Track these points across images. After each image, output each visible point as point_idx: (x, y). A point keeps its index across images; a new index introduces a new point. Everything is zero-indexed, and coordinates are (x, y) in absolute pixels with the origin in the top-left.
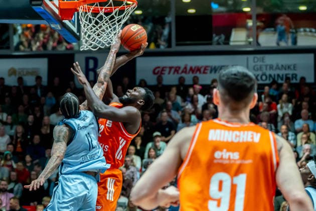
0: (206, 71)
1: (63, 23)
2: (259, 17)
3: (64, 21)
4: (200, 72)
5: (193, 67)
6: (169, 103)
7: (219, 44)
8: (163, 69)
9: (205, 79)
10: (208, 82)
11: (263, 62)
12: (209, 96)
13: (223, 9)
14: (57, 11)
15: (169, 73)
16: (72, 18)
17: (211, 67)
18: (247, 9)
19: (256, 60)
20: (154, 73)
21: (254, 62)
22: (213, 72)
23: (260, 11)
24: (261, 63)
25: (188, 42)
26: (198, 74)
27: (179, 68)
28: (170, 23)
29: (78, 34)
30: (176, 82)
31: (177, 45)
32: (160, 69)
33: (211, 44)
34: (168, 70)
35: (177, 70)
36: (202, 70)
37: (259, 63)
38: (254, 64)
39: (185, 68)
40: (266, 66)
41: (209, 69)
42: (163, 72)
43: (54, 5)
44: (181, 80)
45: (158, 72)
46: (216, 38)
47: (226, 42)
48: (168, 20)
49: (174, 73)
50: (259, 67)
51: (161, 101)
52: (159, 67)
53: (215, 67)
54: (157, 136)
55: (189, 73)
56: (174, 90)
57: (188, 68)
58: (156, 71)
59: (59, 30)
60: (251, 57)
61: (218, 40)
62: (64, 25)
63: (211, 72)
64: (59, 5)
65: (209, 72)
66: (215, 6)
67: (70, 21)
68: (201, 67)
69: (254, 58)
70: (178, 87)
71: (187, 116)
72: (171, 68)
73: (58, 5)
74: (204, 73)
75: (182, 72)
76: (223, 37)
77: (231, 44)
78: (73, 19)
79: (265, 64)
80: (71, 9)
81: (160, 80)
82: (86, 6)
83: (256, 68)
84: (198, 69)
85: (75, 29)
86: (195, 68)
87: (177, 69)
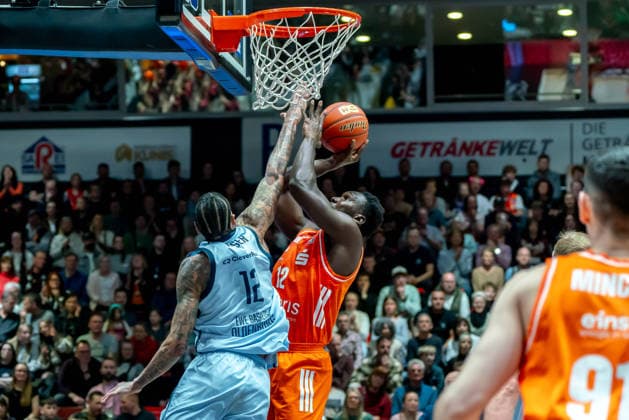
0: (492, 151)
1: (220, 57)
2: (593, 49)
3: (220, 54)
4: (481, 153)
5: (468, 144)
6: (423, 211)
7: (516, 98)
8: (411, 146)
9: (491, 166)
10: (497, 171)
11: (601, 132)
12: (499, 199)
13: (524, 32)
14: (208, 35)
15: (423, 153)
16: (236, 48)
17: (503, 142)
18: (570, 33)
19: (588, 129)
20: (394, 154)
21: (584, 132)
22: (507, 151)
23: (594, 37)
24: (598, 136)
25: (460, 96)
26: (477, 157)
27: (442, 144)
28: (424, 60)
29: (248, 79)
30: (435, 172)
31: (437, 101)
32: (405, 148)
33: (502, 99)
34: (419, 149)
35: (437, 148)
36: (485, 148)
37: (594, 136)
38: (583, 137)
39: (453, 145)
40: (607, 140)
41: (499, 146)
42: (411, 153)
43: (202, 22)
44: (446, 167)
45: (402, 151)
46: (511, 88)
47: (532, 94)
48: (420, 53)
49: (431, 155)
50: (593, 142)
51: (408, 207)
52: (402, 144)
53: (509, 143)
54: (400, 274)
55: (460, 153)
56: (432, 187)
57: (459, 146)
58: (398, 150)
59: (213, 72)
60: (578, 124)
61: (514, 93)
62: (220, 61)
63: (502, 152)
64: (212, 24)
65: (497, 151)
66: (509, 27)
67: (232, 54)
68: (485, 143)
69: (584, 125)
70: (439, 181)
71: (457, 236)
72: (425, 145)
73: (209, 24)
74: (489, 153)
75: (448, 152)
76: (525, 86)
77: (541, 98)
78: (239, 50)
79: (606, 136)
80: (235, 31)
81: (404, 167)
82: (263, 25)
83: (587, 145)
84: (478, 147)
85: (242, 70)
86: (472, 143)
87: (438, 146)
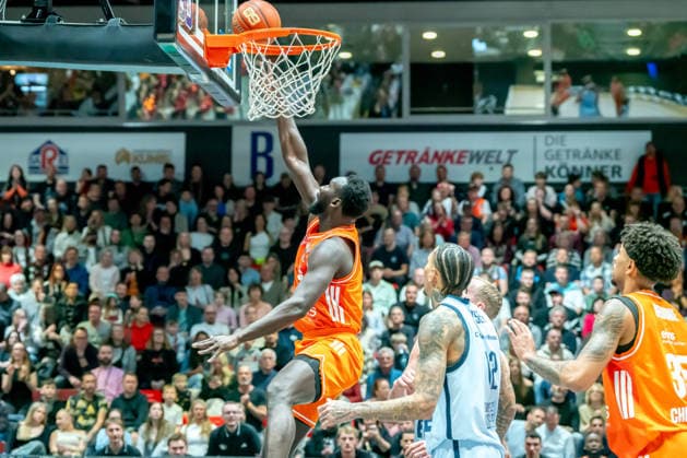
0: (462, 160)
1: (211, 71)
2: (556, 67)
3: (213, 69)
4: (452, 162)
5: (440, 154)
6: (398, 213)
7: (486, 112)
8: (387, 155)
9: (460, 173)
10: (466, 179)
11: (563, 145)
12: (467, 203)
13: (493, 52)
14: (201, 52)
15: (398, 161)
16: (227, 62)
17: (472, 152)
18: (535, 53)
19: (550, 141)
20: (371, 160)
21: (547, 144)
22: (475, 161)
23: (559, 56)
24: (559, 147)
25: (433, 109)
26: (448, 165)
27: (416, 153)
28: (400, 76)
29: (238, 92)
30: (405, 178)
31: (413, 113)
32: (382, 155)
33: (471, 112)
34: (395, 157)
35: (411, 156)
36: (456, 157)
37: (555, 147)
38: (546, 148)
39: (426, 153)
40: (568, 151)
41: (468, 155)
42: (388, 160)
43: (196, 40)
45: (379, 159)
46: (480, 103)
47: (500, 109)
48: (396, 69)
49: (406, 162)
50: (554, 153)
51: (381, 210)
52: (379, 152)
53: (478, 154)
54: (376, 267)
55: (432, 161)
57: (431, 154)
58: (375, 159)
59: (206, 85)
60: (541, 136)
61: (484, 107)
62: (212, 76)
63: (471, 161)
64: (205, 41)
65: (467, 160)
66: (479, 47)
67: (223, 69)
68: (455, 152)
69: (546, 138)
71: (429, 236)
72: (401, 153)
73: (202, 41)
74: (459, 162)
75: (421, 160)
76: (493, 100)
77: (508, 112)
78: (229, 65)
79: (567, 147)
80: (227, 49)
81: (379, 173)
82: (253, 43)
83: (549, 156)
84: (449, 156)
85: (232, 84)
86: (443, 153)
87: (412, 155)
